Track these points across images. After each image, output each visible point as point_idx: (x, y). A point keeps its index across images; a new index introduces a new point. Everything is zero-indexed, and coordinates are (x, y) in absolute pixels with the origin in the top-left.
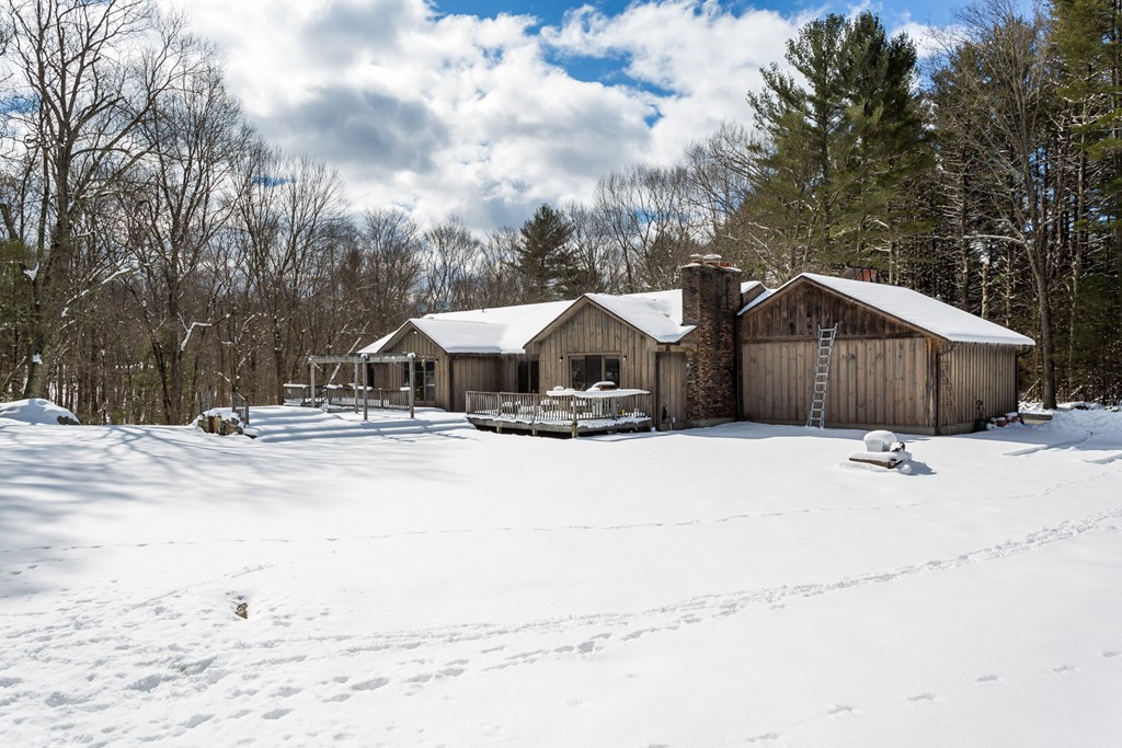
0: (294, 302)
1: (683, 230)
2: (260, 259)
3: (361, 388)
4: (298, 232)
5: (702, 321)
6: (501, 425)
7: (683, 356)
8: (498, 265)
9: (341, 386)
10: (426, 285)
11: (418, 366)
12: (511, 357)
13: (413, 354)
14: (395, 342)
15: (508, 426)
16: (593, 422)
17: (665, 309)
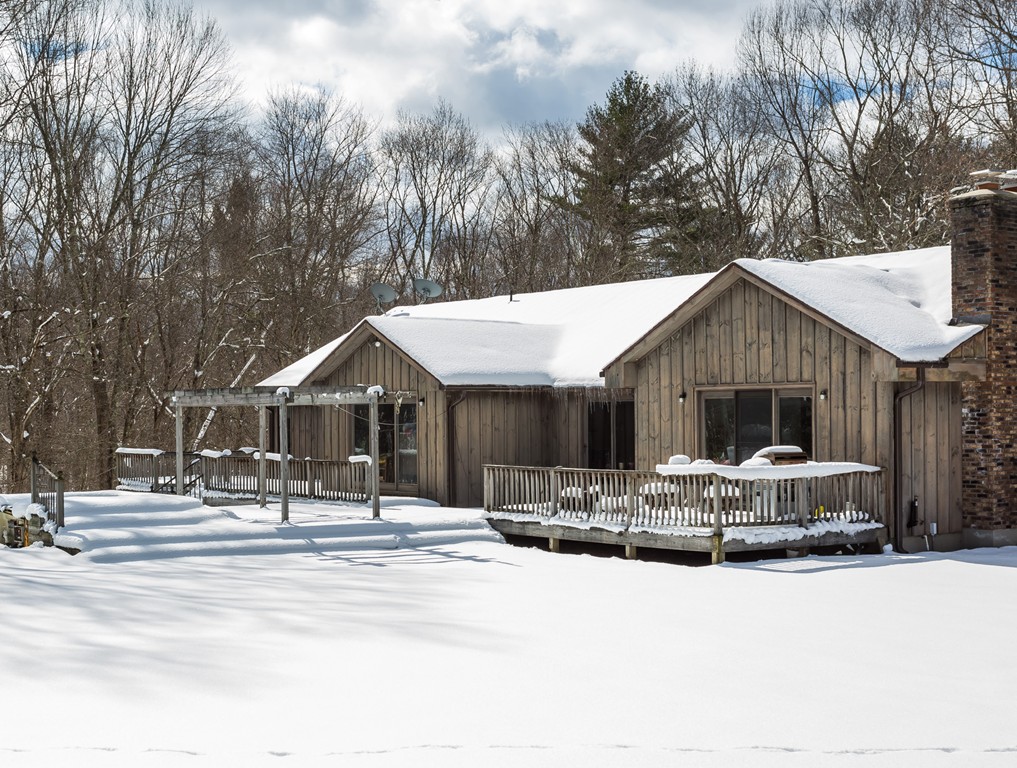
0: (128, 288)
1: (936, 115)
2: (67, 200)
3: (276, 457)
4: (138, 147)
5: (997, 314)
6: (558, 534)
7: (954, 391)
8: (531, 201)
9: (228, 452)
10: (384, 246)
11: (386, 411)
12: (574, 394)
13: (379, 388)
14: (339, 362)
15: (574, 537)
16: (761, 529)
17: (910, 288)
